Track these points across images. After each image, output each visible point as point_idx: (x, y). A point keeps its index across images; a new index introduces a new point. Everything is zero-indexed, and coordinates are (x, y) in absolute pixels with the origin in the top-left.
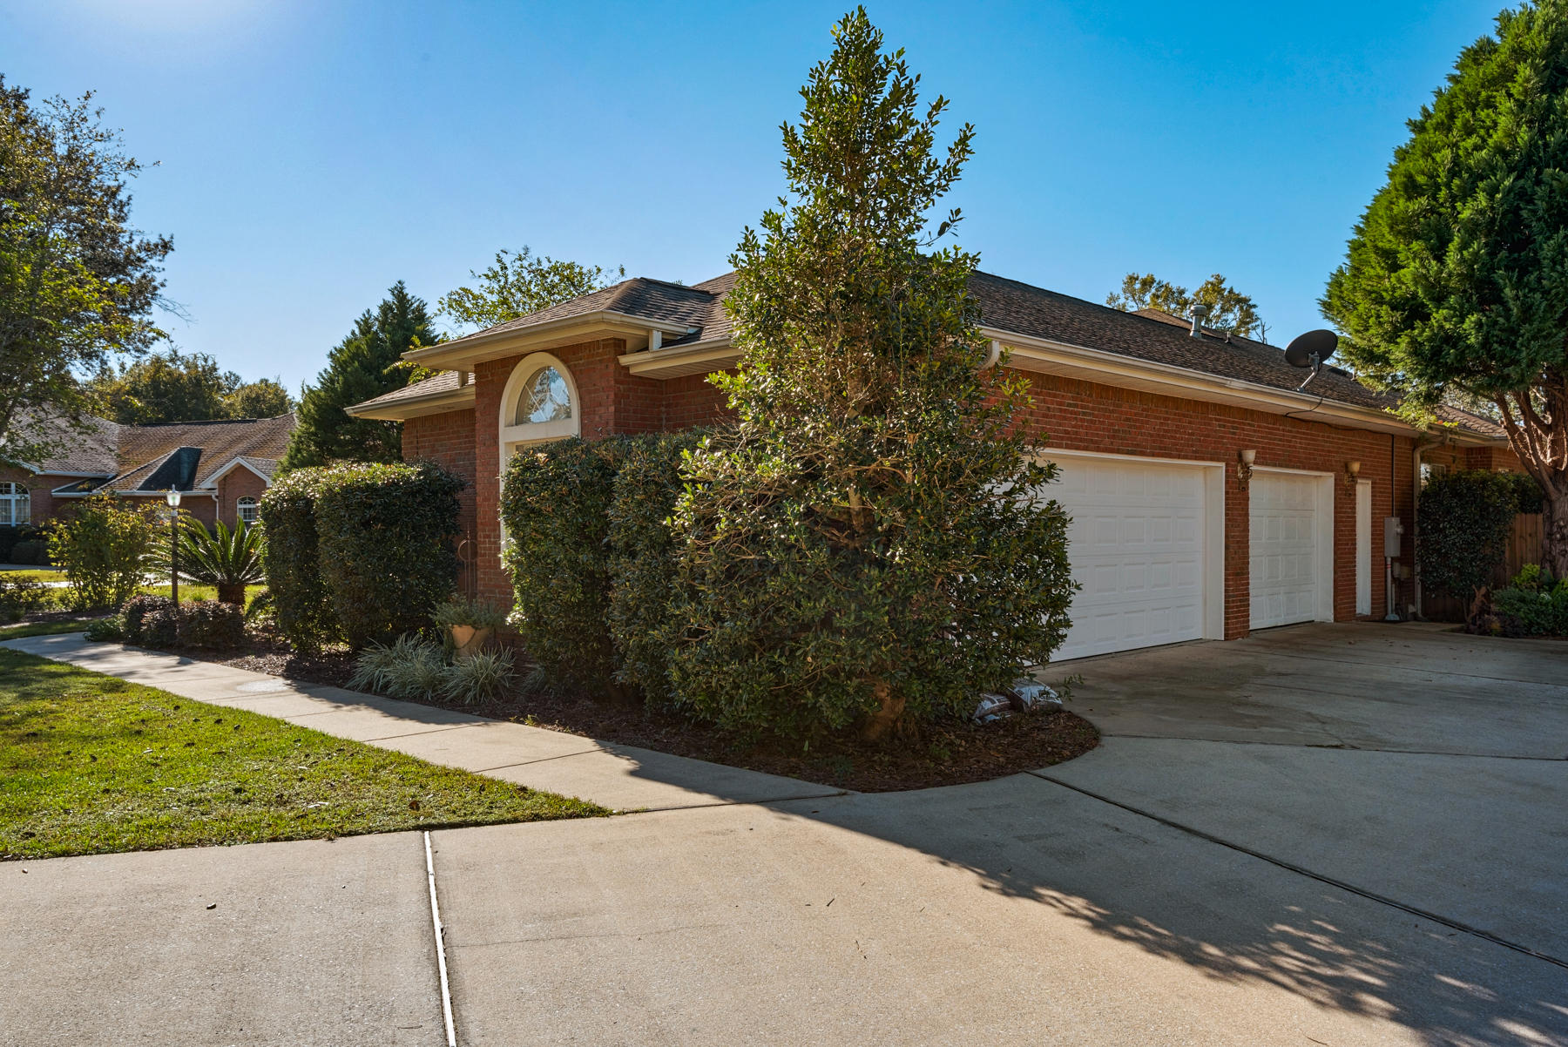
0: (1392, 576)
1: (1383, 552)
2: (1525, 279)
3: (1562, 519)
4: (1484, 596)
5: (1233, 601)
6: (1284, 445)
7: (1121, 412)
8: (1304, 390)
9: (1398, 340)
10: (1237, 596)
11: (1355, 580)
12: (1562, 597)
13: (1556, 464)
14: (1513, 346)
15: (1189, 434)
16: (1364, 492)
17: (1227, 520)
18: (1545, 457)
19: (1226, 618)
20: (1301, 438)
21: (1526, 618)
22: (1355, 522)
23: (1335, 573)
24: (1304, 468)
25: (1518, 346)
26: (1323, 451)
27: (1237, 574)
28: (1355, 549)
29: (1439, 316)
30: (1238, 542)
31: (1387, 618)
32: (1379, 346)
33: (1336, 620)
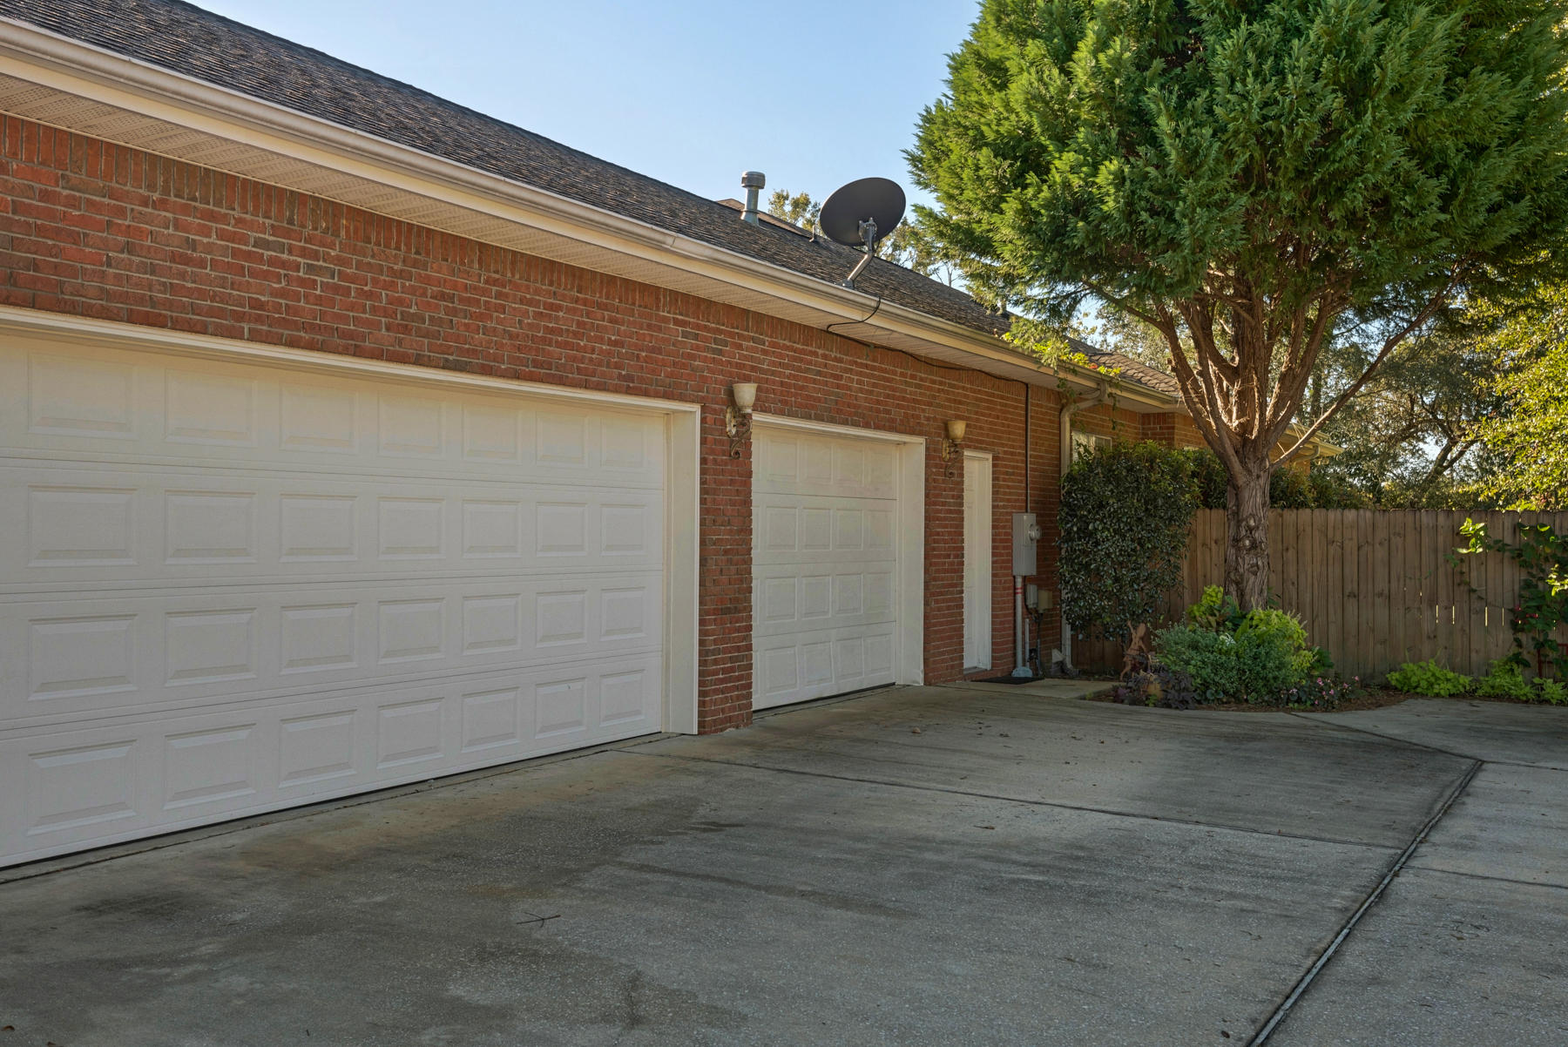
0: (1025, 606)
1: (1011, 568)
2: (1189, 105)
3: (1253, 515)
4: (1142, 638)
5: (716, 662)
6: (826, 383)
7: (428, 280)
8: (854, 284)
9: (1003, 206)
10: (725, 651)
11: (961, 614)
12: (1249, 638)
13: (1245, 428)
14: (1170, 218)
15: (610, 342)
16: (978, 472)
17: (704, 511)
18: (1230, 420)
19: (702, 694)
20: (860, 374)
21: (1198, 675)
22: (962, 519)
23: (926, 604)
24: (867, 426)
25: (1177, 216)
26: (904, 399)
27: (727, 611)
28: (962, 563)
29: (1062, 162)
30: (726, 552)
31: (1015, 674)
32: (979, 222)
33: (927, 682)
